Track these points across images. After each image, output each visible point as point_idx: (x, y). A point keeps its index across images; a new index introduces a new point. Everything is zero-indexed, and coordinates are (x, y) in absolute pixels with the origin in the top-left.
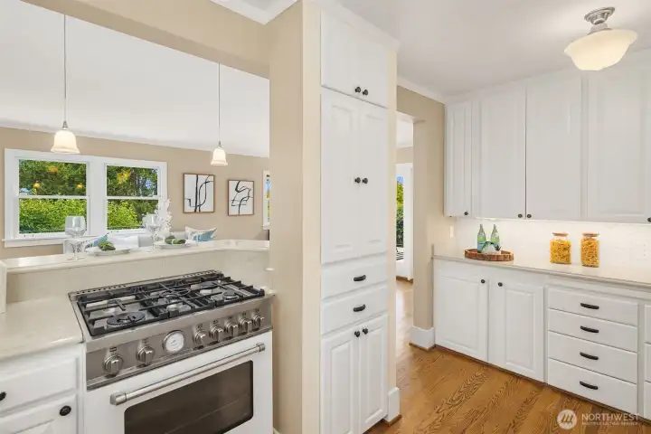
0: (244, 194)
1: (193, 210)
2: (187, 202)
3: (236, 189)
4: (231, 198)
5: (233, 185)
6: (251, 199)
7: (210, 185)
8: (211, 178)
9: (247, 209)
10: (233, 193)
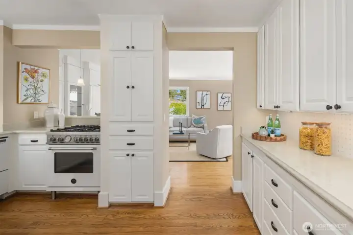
0: (226, 100)
1: (200, 107)
2: (198, 104)
3: (222, 98)
4: (219, 102)
5: (220, 95)
6: (230, 103)
7: (208, 96)
8: (209, 93)
9: (228, 107)
10: (220, 100)
